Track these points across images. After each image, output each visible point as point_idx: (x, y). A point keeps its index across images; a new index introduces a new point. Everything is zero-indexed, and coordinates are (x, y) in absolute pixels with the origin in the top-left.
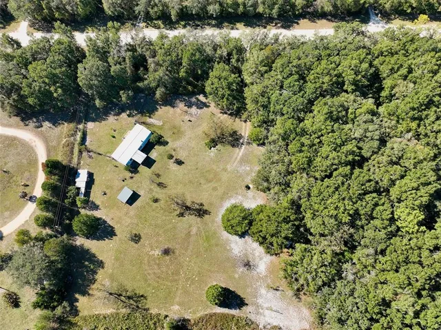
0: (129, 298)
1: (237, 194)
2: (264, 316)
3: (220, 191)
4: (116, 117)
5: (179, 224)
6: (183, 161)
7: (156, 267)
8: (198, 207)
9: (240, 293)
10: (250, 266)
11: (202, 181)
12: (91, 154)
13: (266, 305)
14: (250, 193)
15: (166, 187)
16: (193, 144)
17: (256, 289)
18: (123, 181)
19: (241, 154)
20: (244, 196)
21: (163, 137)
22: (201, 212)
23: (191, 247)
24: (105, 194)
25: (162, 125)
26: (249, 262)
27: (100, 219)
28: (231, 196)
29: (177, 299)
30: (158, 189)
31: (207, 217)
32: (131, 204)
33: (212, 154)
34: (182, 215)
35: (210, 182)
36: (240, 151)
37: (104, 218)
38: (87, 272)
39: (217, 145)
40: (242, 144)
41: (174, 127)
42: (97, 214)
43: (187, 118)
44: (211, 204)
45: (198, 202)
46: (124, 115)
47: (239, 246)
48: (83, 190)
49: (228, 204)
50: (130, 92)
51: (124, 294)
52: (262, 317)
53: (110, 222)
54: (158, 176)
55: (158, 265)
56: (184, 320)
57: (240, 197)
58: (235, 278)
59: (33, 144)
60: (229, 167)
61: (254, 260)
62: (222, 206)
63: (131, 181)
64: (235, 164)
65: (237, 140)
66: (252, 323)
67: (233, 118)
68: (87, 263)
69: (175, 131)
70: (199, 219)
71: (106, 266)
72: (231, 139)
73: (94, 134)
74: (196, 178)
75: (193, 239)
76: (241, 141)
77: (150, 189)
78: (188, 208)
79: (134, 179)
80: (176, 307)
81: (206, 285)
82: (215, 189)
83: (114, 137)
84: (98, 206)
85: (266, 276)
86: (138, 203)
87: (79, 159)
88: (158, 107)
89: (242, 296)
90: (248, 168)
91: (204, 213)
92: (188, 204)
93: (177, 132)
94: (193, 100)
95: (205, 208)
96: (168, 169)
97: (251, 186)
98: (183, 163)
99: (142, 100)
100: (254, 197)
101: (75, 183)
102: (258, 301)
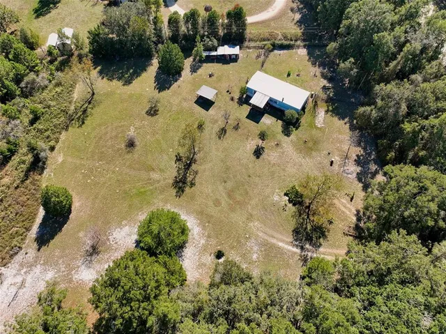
0: (85, 111)
1: (209, 237)
2: (15, 276)
3: (213, 211)
4: (318, 74)
5: (165, 157)
6: (261, 157)
7: (114, 134)
8: (189, 179)
9: (58, 238)
10: (91, 255)
11: (229, 185)
12: (262, 57)
13: (29, 279)
14: (209, 259)
15: (220, 138)
16: (291, 170)
17: (57, 264)
18: (228, 91)
19: (281, 244)
20: (205, 249)
21: (297, 129)
22: (181, 184)
23: (133, 173)
24: (210, 76)
25: (317, 128)
26: (98, 253)
27: (180, 76)
28: (204, 228)
29: (70, 159)
30: (216, 128)
31: (174, 192)
32: (196, 102)
33: (276, 198)
34: (179, 159)
35: (229, 196)
36: (287, 243)
37: (181, 79)
38: (122, 73)
39: (294, 205)
40: (302, 248)
41: (316, 143)
42: (186, 73)
43: (336, 159)
44: (193, 198)
45: (197, 180)
46: (324, 82)
47: (124, 238)
48: (214, 53)
49: (191, 222)
50: (355, 70)
51: (90, 106)
52: (15, 272)
53: (175, 85)
54: (236, 128)
55: (116, 136)
56: (43, 169)
57: (203, 241)
58: (79, 231)
59: (270, 10)
60: (255, 225)
61: (99, 262)
62: (188, 213)
63: (228, 99)
64: (261, 234)
65: (309, 239)
66: (12, 257)
67: (352, 232)
68: (131, 71)
69: (310, 144)
70: (171, 181)
71: (125, 87)
72: (309, 227)
73: (291, 56)
74: (235, 176)
75: (144, 175)
76: (307, 246)
77: (216, 121)
78: (188, 166)
79: (231, 102)
80: (60, 159)
81: (78, 194)
82: (217, 203)
83: (289, 75)
84: (195, 72)
85: (71, 281)
86: (198, 109)
87: (255, 47)
88: (346, 120)
89: (52, 242)
90: (255, 256)
91: (180, 188)
92: (194, 167)
93: (308, 147)
94: (373, 167)
95: (187, 189)
96: (247, 139)
97: (221, 260)
98: (258, 157)
99: (353, 100)
100: (201, 265)
101: (223, 45)
102: (39, 266)
